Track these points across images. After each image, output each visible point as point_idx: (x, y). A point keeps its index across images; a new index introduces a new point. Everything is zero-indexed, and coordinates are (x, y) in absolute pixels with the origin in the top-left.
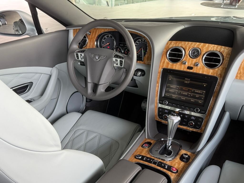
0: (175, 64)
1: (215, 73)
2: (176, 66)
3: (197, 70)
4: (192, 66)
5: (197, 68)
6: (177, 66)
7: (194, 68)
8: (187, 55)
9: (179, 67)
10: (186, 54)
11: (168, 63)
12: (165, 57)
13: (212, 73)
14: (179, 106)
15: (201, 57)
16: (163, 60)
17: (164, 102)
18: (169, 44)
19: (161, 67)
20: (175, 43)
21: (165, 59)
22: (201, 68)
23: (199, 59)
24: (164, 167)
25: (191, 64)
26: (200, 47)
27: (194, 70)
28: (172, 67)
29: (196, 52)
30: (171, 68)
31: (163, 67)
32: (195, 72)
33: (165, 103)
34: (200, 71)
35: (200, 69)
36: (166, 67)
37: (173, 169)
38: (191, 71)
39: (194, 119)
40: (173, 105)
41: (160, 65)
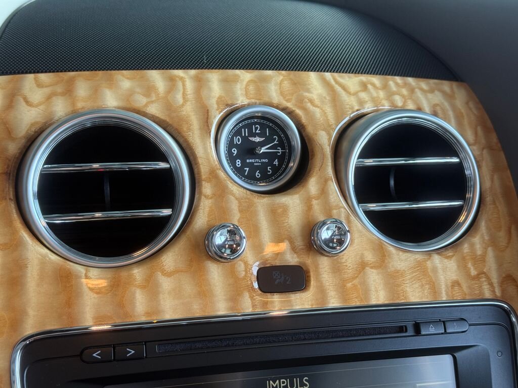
2: (151, 287)
4: (292, 259)
5: (337, 269)
6: (166, 284)
7: (312, 274)
8: (213, 174)
9: (189, 287)
11: (64, 282)
21: (14, 247)
22: (369, 257)
27: (322, 291)
29: (257, 139)
30: (113, 321)
32: (334, 302)
34: (367, 291)
35: (363, 266)
36: (52, 325)
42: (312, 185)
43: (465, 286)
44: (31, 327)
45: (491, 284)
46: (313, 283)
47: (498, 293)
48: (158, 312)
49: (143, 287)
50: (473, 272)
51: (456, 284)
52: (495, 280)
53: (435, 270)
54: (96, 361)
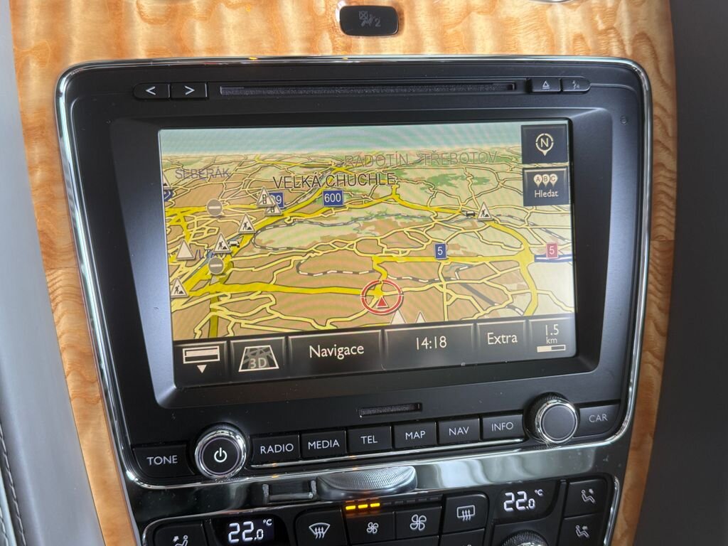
1: (606, 32)
2: (213, 20)
3: (450, 31)
5: (436, 12)
6: (230, 17)
7: (406, 16)
9: (258, 24)
14: (369, 439)
19: (34, 66)
27: (417, 36)
28: (178, 39)
30: (169, 55)
31: (58, 53)
33: (220, 455)
34: (471, 40)
35: (468, 10)
36: (101, 56)
39: (532, 504)
40: (316, 445)
41: (18, 42)
43: (589, 42)
44: (77, 57)
45: (621, 42)
46: (407, 26)
47: (629, 52)
48: (222, 49)
49: (204, 19)
50: (601, 26)
51: (580, 37)
52: (626, 37)
53: (555, 21)
54: (150, 99)
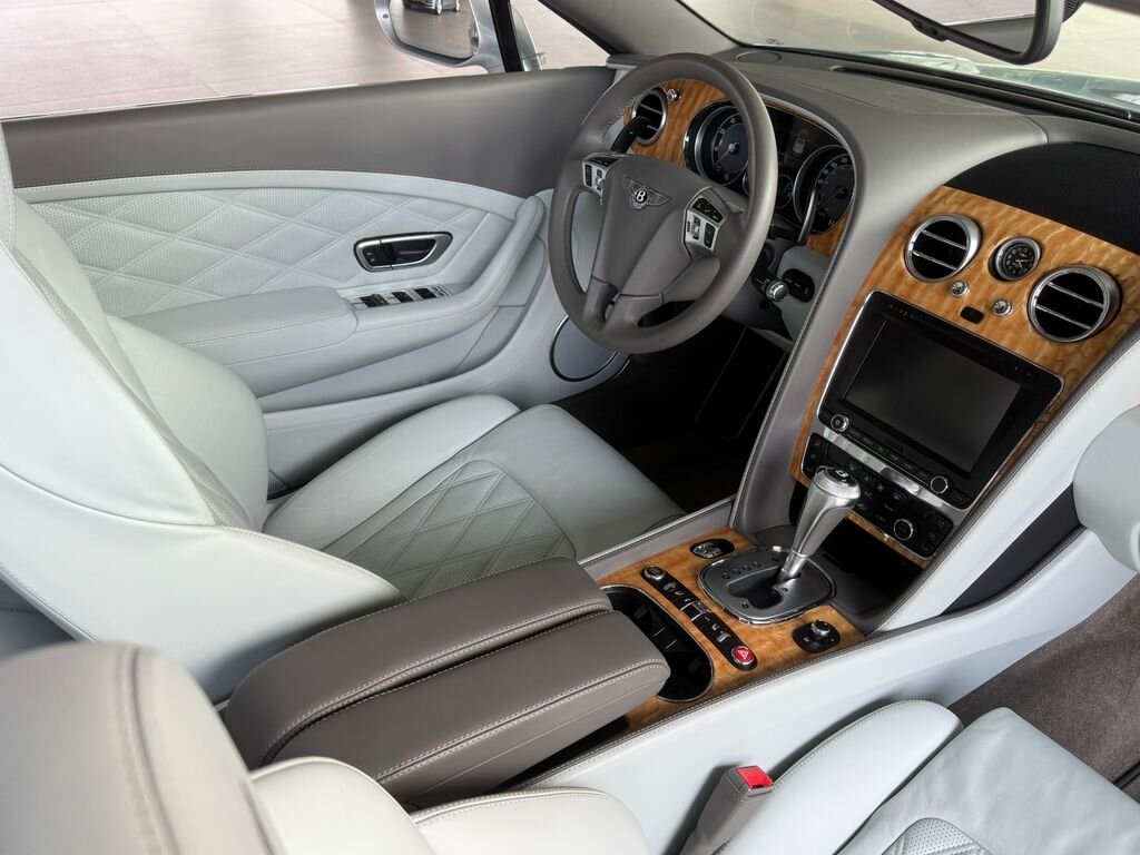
0: (924, 285)
1: (1059, 361)
2: (924, 292)
3: (995, 332)
4: (982, 309)
5: (996, 323)
6: (929, 294)
7: (985, 319)
8: (981, 261)
9: (935, 300)
10: (980, 255)
11: (900, 275)
12: (899, 248)
13: (1045, 358)
14: (881, 449)
15: (1032, 283)
16: (887, 259)
17: (837, 418)
18: (935, 199)
19: (869, 283)
20: (961, 201)
21: (896, 256)
22: (1015, 326)
23: (1020, 289)
24: (712, 637)
25: (980, 302)
26: (1045, 242)
27: (983, 328)
28: (910, 294)
29: (1023, 255)
30: (903, 298)
31: (876, 284)
32: (984, 335)
33: (838, 422)
34: (1002, 338)
35: (1008, 328)
36: (885, 291)
37: (741, 652)
38: (971, 327)
40: (865, 439)
41: (870, 275)
42: (1018, 284)
43: (1047, 362)
44: (880, 287)
46: (982, 323)
48: (920, 303)
49: (922, 291)
50: (1058, 358)
